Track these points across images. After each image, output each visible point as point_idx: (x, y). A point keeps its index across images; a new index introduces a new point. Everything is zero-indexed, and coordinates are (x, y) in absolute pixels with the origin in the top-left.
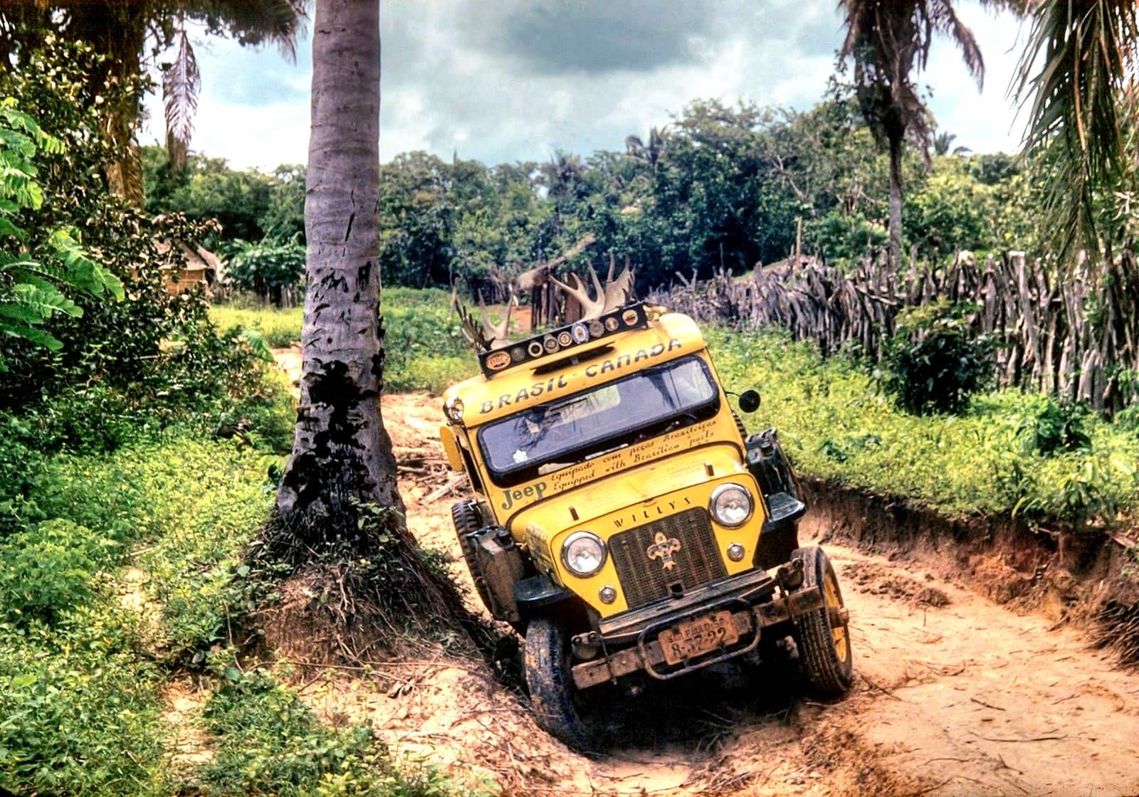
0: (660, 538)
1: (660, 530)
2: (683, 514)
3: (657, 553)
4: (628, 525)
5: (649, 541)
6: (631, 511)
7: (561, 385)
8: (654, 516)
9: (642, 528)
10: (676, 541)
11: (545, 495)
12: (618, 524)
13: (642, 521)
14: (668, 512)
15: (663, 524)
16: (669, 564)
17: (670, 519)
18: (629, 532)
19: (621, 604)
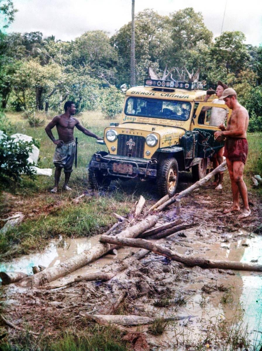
0: (131, 140)
1: (132, 138)
2: (139, 137)
3: (129, 144)
4: (125, 133)
5: (128, 140)
6: (127, 130)
7: (153, 95)
8: (132, 134)
9: (128, 136)
10: (135, 143)
11: (135, 121)
12: (123, 132)
13: (128, 134)
14: (136, 134)
15: (134, 137)
16: (130, 148)
17: (136, 137)
18: (124, 135)
19: (115, 153)
